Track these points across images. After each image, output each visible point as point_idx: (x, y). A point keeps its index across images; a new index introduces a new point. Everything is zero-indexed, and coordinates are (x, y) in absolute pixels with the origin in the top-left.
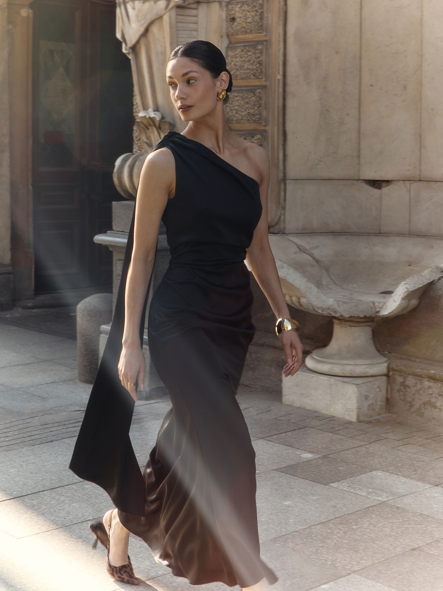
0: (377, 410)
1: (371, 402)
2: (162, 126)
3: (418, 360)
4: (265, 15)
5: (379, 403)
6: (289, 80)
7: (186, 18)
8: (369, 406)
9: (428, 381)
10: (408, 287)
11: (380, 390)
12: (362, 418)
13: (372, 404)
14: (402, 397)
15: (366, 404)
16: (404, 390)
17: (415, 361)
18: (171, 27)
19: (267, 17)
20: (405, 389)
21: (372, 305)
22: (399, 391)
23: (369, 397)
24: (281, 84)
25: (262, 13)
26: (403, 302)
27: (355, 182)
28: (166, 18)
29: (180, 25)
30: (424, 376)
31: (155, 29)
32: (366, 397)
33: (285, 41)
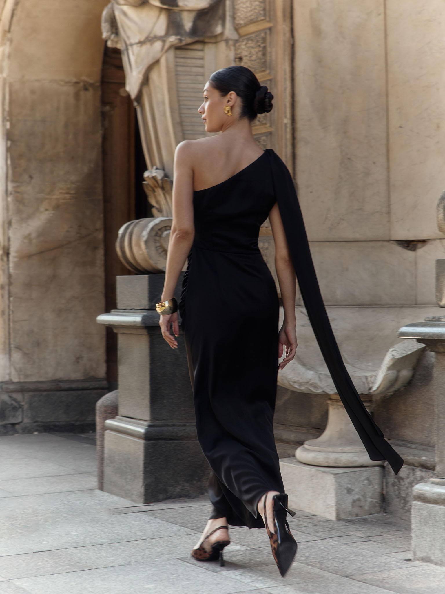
0: (366, 508)
1: (357, 497)
2: (165, 186)
3: (414, 446)
4: (269, 50)
5: (369, 500)
6: (299, 125)
7: (189, 61)
8: (354, 501)
9: (420, 470)
10: (395, 354)
11: (370, 483)
12: (343, 516)
13: (359, 500)
14: (397, 492)
15: (349, 499)
16: (398, 483)
17: (410, 447)
18: (168, 71)
19: (271, 53)
20: (399, 481)
21: (364, 380)
22: (394, 484)
23: (353, 490)
24: (289, 129)
25: (265, 48)
26: (389, 372)
27: (385, 243)
28: (163, 61)
29: (180, 69)
30: (416, 465)
31: (154, 76)
32: (349, 491)
33: (293, 79)
